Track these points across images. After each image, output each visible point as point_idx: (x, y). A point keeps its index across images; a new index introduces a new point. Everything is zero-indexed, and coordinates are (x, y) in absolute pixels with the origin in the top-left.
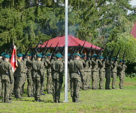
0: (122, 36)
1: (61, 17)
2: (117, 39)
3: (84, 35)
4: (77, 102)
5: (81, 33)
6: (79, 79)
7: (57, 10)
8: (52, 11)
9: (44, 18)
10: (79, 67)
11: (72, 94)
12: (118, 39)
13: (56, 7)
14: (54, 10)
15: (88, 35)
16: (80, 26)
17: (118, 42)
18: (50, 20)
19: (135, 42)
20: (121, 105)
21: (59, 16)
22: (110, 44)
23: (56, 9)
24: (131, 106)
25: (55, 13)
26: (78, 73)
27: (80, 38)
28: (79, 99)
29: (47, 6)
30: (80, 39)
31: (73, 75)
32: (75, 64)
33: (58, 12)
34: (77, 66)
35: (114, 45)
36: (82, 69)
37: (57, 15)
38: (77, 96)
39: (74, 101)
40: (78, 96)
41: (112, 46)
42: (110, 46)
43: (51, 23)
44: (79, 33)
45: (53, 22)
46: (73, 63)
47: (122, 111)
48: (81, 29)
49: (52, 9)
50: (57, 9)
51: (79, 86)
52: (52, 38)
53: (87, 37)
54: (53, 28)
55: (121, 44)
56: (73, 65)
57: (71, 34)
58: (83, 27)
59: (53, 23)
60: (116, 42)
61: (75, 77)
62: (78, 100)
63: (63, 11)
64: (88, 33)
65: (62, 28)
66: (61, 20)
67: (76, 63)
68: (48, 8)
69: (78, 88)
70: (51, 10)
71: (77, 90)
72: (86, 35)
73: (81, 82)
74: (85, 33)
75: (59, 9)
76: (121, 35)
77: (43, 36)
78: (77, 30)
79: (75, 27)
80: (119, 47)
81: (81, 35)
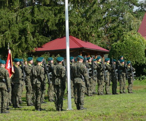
0: (129, 35)
1: (60, 16)
2: (123, 39)
3: (87, 36)
4: (82, 109)
5: (83, 33)
6: (83, 84)
7: (56, 9)
8: (51, 10)
9: (42, 19)
10: (82, 71)
11: (76, 100)
12: (125, 38)
13: (54, 6)
14: (53, 9)
15: (91, 35)
16: (82, 25)
17: (124, 42)
18: (48, 21)
19: (143, 41)
20: (130, 111)
21: (59, 16)
22: (116, 45)
23: (54, 8)
24: (142, 111)
25: (54, 12)
27: (82, 39)
28: (84, 106)
29: (45, 5)
30: (82, 40)
31: (76, 80)
32: (78, 68)
33: (57, 12)
34: (80, 70)
35: (121, 46)
36: (85, 73)
37: (55, 15)
38: (82, 103)
39: (79, 108)
40: (83, 103)
41: (118, 46)
42: (116, 47)
43: (49, 24)
44: (81, 33)
45: (52, 22)
46: (76, 67)
47: (132, 118)
48: (83, 29)
49: (50, 8)
50: (56, 7)
51: (83, 91)
52: (51, 40)
53: (90, 37)
54: (52, 29)
55: (128, 43)
56: (76, 69)
57: (72, 35)
58: (85, 27)
59: (52, 24)
60: (122, 41)
61: (79, 83)
63: (63, 9)
64: (91, 33)
65: (62, 28)
66: (61, 20)
67: (79, 66)
68: (46, 7)
69: (82, 94)
70: (49, 9)
71: (81, 97)
72: (89, 35)
73: (85, 87)
74: (87, 33)
75: (58, 8)
76: (128, 34)
77: (42, 38)
78: (79, 30)
79: (77, 27)
80: (126, 47)
81: (83, 36)
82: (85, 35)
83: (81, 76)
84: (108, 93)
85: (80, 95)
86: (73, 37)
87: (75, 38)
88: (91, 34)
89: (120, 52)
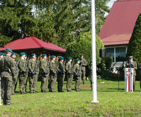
0: (85, 36)
1: (23, 17)
2: (79, 39)
3: (48, 36)
4: (8, 104)
5: (44, 34)
6: (10, 78)
7: (19, 10)
8: (14, 11)
9: (4, 19)
10: (9, 64)
11: (3, 95)
12: (81, 38)
14: (16, 10)
16: (43, 26)
17: (80, 42)
18: (10, 21)
19: (99, 41)
21: (21, 16)
22: (72, 45)
23: (17, 9)
24: (65, 107)
25: (17, 13)
26: (8, 71)
27: (43, 39)
29: (9, 5)
30: (44, 41)
31: (3, 74)
32: (6, 61)
33: (20, 12)
34: (7, 63)
35: (76, 45)
36: (13, 66)
37: (18, 15)
38: (8, 98)
40: (10, 98)
41: (74, 46)
42: (72, 47)
43: (11, 24)
44: (43, 34)
45: (14, 22)
46: (3, 60)
47: (53, 113)
48: (45, 30)
49: (13, 8)
50: (19, 8)
51: (10, 86)
52: (12, 41)
53: (52, 38)
54: (14, 29)
55: (84, 43)
56: (3, 63)
57: (34, 35)
58: (47, 27)
59: (14, 24)
60: (78, 41)
61: (5, 76)
62: (9, 103)
63: (26, 10)
64: (52, 33)
65: (24, 29)
66: (24, 21)
67: (7, 59)
68: (10, 8)
69: (9, 89)
70: (13, 10)
71: (8, 91)
72: (50, 36)
73: (12, 81)
74: (49, 34)
75: (21, 9)
76: (84, 34)
77: (4, 38)
78: (41, 31)
79: (39, 28)
80: (81, 47)
81: (45, 36)
82: (47, 36)
83: (8, 70)
84: (53, 90)
85: (7, 90)
86: (35, 38)
87: (36, 39)
88: (52, 35)
89: (75, 52)
